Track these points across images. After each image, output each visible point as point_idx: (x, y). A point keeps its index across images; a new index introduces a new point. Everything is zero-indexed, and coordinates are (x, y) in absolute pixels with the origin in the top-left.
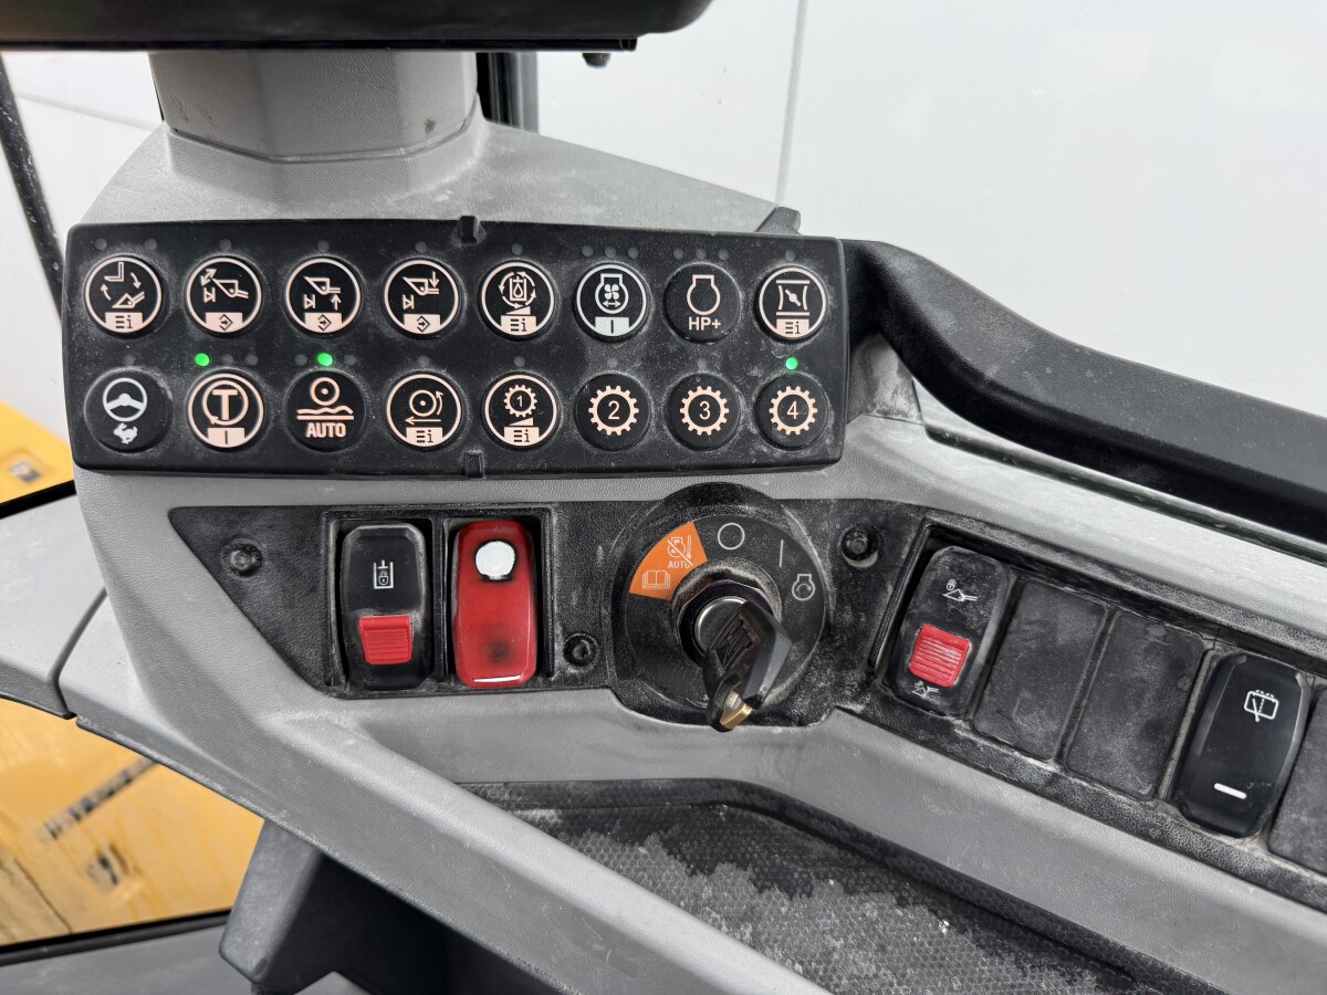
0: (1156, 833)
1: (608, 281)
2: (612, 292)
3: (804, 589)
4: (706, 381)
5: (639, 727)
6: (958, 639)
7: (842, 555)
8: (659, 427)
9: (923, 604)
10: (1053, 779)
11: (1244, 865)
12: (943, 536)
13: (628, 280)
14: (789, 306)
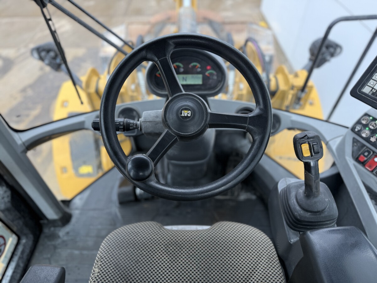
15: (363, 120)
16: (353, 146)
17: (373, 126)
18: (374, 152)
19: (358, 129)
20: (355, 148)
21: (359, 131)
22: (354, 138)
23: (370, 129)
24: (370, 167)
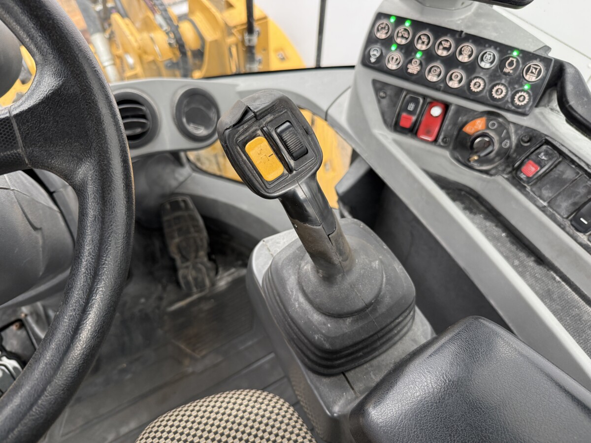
0: (562, 226)
1: (489, 54)
2: (489, 57)
3: (506, 144)
4: (503, 84)
5: (452, 163)
6: (537, 166)
7: (520, 140)
8: (486, 93)
9: (533, 156)
10: (545, 207)
11: (580, 240)
12: (547, 142)
13: (494, 55)
14: (532, 72)
15: (378, 30)
16: (379, 102)
17: (402, 37)
18: (425, 97)
19: (374, 55)
20: (385, 102)
21: (380, 59)
22: (375, 82)
23: (400, 47)
24: (428, 133)
